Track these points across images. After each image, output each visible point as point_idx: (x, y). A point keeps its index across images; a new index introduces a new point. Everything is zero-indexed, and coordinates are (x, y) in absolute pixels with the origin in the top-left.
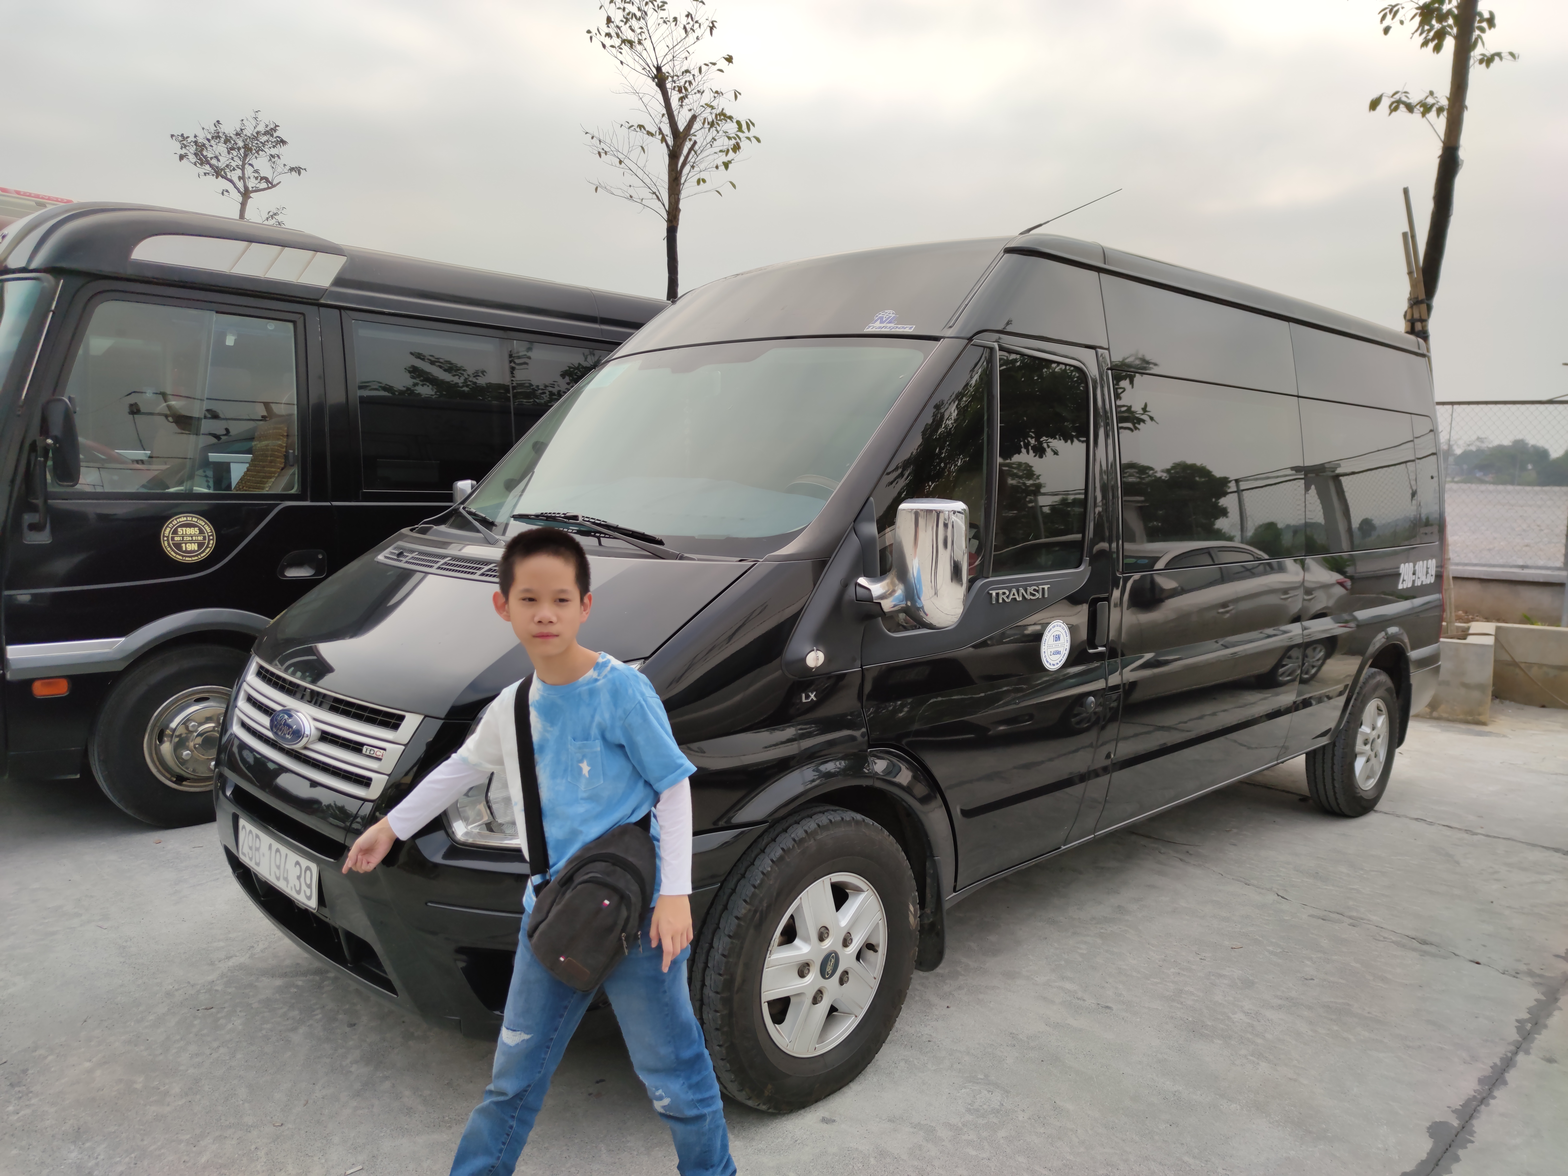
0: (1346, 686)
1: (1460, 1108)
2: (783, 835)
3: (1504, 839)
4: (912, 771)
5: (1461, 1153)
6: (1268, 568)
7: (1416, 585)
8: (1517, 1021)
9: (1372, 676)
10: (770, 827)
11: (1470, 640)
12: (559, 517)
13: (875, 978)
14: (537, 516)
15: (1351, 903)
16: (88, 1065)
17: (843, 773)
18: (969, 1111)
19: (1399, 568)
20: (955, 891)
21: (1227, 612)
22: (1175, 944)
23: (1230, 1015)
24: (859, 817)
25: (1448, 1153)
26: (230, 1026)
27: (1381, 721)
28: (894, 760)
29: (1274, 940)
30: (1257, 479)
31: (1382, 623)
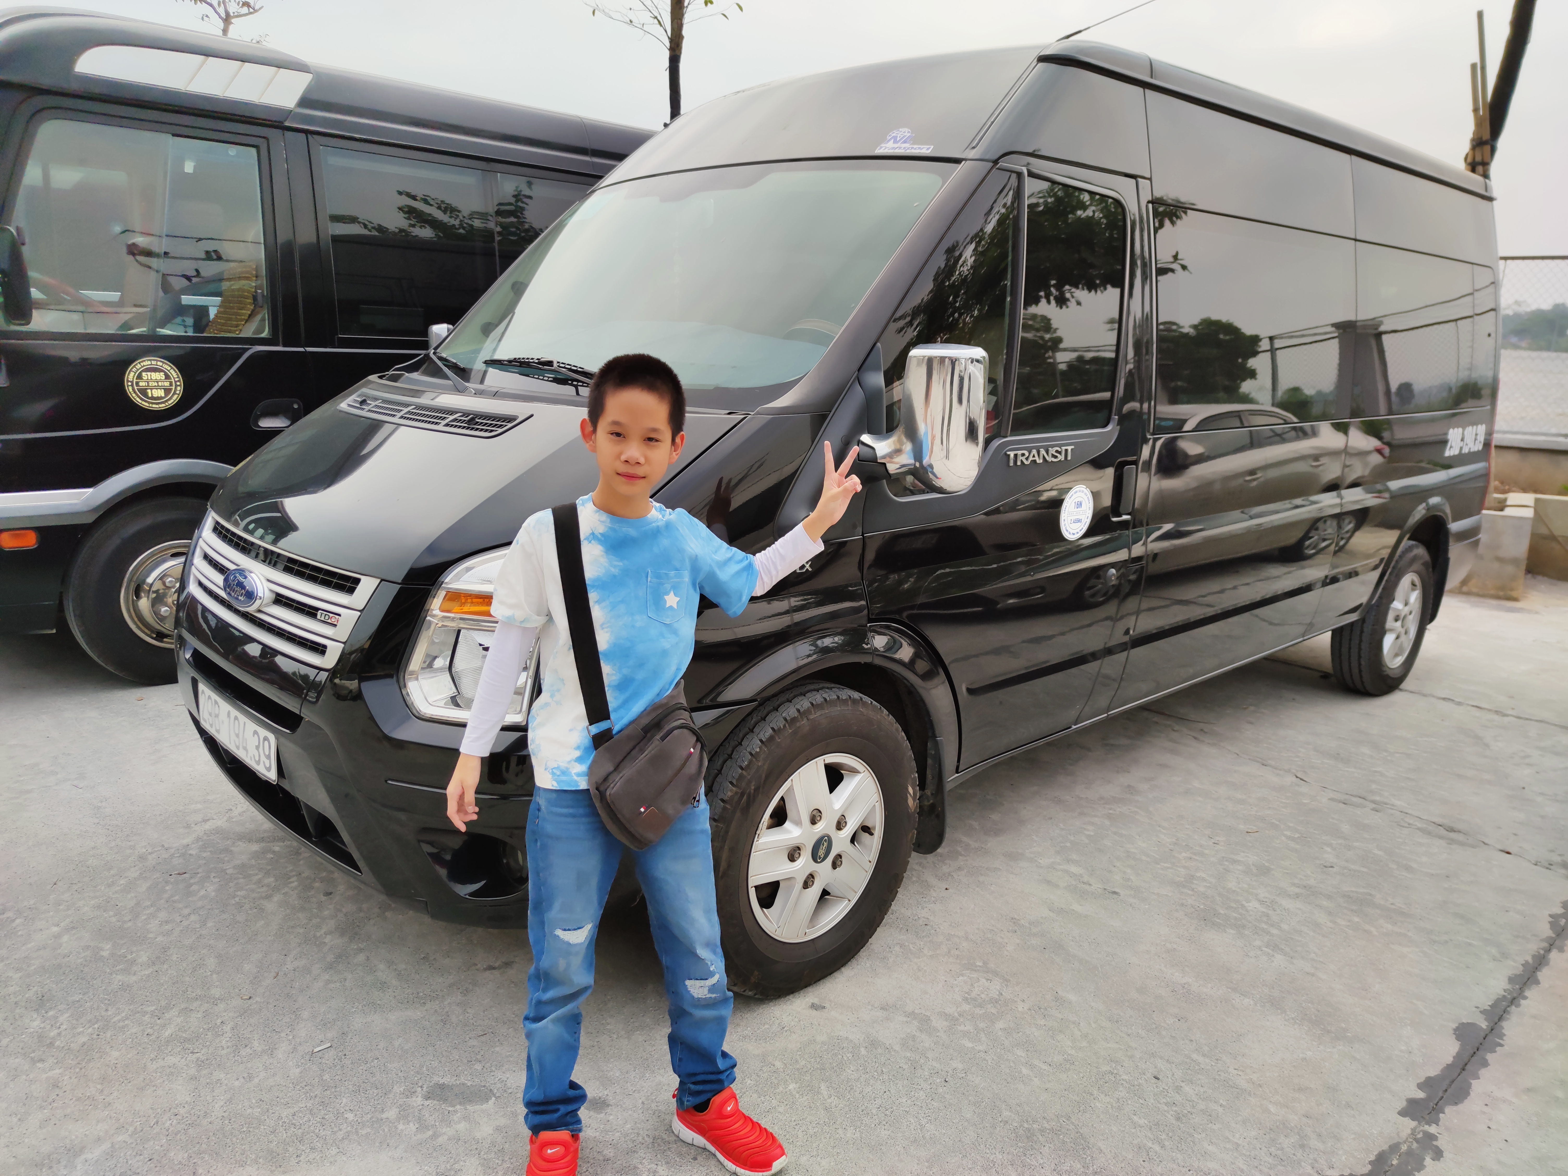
0: (1382, 560)
1: (1489, 1008)
2: (774, 714)
3: (1537, 721)
4: (914, 647)
5: (1490, 1057)
6: (1300, 434)
7: (1463, 452)
8: (1551, 916)
9: (1409, 549)
10: (760, 705)
11: (1508, 512)
12: (534, 362)
13: (870, 862)
14: (510, 361)
15: (1374, 786)
16: (55, 929)
17: (840, 648)
18: (966, 1000)
19: (1446, 434)
20: (957, 772)
21: (1254, 480)
22: (1187, 826)
23: (1244, 903)
24: (856, 695)
25: (1475, 1058)
26: (203, 892)
27: (1415, 597)
28: (896, 636)
29: (1292, 825)
30: (1292, 337)
31: (1423, 494)
